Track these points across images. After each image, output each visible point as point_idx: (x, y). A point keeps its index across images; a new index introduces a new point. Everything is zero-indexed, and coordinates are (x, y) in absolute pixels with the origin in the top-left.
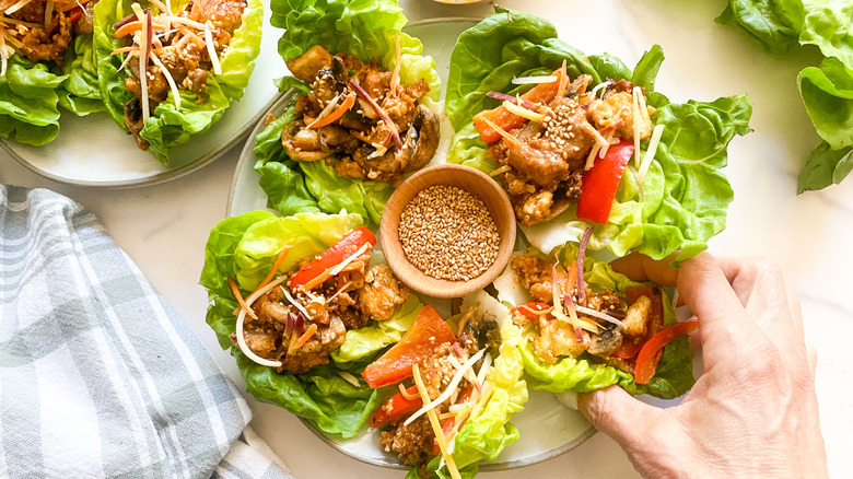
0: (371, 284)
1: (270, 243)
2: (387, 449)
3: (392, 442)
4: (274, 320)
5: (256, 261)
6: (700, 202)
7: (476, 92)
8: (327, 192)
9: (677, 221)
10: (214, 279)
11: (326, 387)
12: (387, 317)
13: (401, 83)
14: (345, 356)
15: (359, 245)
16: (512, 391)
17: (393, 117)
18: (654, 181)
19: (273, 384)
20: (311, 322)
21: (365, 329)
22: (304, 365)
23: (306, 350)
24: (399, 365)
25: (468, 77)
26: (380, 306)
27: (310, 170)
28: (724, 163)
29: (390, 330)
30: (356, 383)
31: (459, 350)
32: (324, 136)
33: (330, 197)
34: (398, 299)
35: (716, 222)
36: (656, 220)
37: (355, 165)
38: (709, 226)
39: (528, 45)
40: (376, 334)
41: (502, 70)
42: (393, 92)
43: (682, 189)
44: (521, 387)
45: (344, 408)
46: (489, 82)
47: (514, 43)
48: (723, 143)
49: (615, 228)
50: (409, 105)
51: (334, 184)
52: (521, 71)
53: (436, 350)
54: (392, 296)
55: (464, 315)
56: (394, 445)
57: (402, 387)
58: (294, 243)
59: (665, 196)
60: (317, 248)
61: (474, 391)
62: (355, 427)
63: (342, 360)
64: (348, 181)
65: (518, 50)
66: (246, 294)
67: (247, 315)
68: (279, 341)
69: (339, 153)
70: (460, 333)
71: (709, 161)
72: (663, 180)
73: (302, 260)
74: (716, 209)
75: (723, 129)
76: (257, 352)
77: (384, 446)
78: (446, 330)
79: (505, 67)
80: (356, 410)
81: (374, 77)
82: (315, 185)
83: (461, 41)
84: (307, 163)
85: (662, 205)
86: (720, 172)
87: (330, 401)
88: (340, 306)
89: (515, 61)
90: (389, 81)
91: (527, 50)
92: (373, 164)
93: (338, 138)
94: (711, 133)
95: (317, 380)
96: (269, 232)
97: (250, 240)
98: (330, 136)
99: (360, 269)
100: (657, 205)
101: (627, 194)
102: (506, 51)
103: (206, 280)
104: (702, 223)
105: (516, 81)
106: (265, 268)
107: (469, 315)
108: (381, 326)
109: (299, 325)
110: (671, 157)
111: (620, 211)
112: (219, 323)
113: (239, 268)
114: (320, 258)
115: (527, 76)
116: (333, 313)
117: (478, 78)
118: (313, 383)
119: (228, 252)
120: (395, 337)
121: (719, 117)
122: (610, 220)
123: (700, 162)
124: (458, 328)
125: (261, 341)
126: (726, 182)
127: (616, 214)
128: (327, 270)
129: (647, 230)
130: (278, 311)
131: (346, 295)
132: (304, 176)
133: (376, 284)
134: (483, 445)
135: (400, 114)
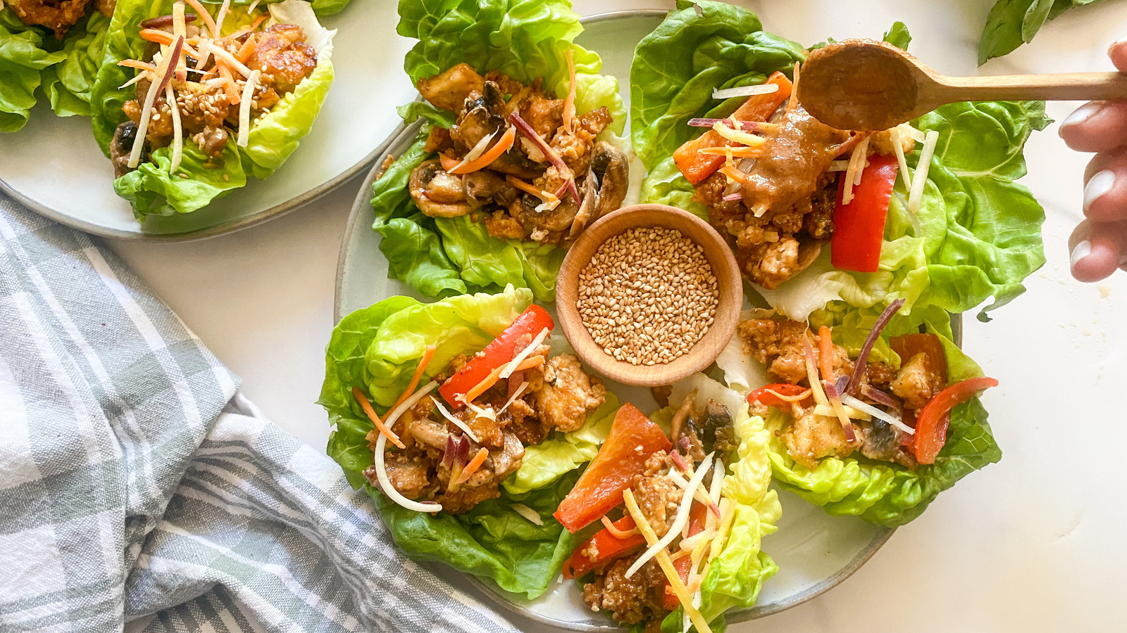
0: (552, 384)
1: (415, 341)
2: (595, 608)
3: (602, 598)
4: (427, 445)
5: (396, 366)
6: (998, 227)
7: (666, 116)
8: (472, 258)
9: (973, 256)
10: (338, 396)
11: (499, 528)
12: (577, 427)
13: (577, 114)
14: (524, 484)
15: (535, 333)
16: (761, 506)
17: (567, 159)
18: (931, 206)
19: (433, 533)
20: (480, 445)
21: (546, 444)
22: (467, 501)
23: (474, 484)
24: (603, 494)
25: (653, 99)
26: (568, 413)
27: (450, 229)
28: (1022, 171)
29: (582, 444)
30: (538, 521)
31: (680, 459)
32: (472, 185)
33: (476, 264)
34: (591, 402)
35: (1028, 253)
36: (943, 258)
37: (513, 222)
38: (1020, 259)
39: (727, 46)
40: (562, 451)
41: (695, 83)
42: (567, 127)
43: (970, 211)
44: (772, 499)
45: (524, 555)
46: (681, 101)
47: (707, 46)
48: (1017, 144)
49: (889, 276)
50: (586, 143)
51: (480, 247)
52: (721, 81)
53: (647, 463)
54: (583, 396)
55: (678, 409)
56: (605, 602)
57: (606, 521)
58: (446, 337)
59: (950, 224)
60: (476, 340)
61: (710, 516)
62: (542, 582)
63: (519, 491)
64: (502, 242)
65: (714, 54)
66: (383, 411)
67: (388, 441)
68: (432, 473)
69: (490, 206)
70: (675, 434)
71: (1002, 171)
72: (943, 204)
73: (456, 357)
74: (1025, 234)
75: (1015, 127)
76: (403, 492)
77: (590, 604)
78: (657, 433)
79: (701, 78)
80: (539, 557)
81: (541, 107)
82: (456, 250)
83: (638, 53)
84: (444, 219)
85: (947, 238)
86: (1018, 183)
87: (503, 547)
88: (513, 418)
89: (711, 69)
90: (561, 111)
91: (727, 52)
92: (540, 221)
93: (490, 187)
94: (1000, 135)
95: (485, 520)
96: (412, 325)
97: (387, 339)
98: (480, 185)
99: (538, 366)
100: (941, 238)
101: (896, 228)
102: (698, 57)
103: (329, 401)
104: (1008, 256)
105: (718, 95)
106: (408, 375)
107: (687, 407)
108: (569, 439)
109: (463, 451)
110: (946, 171)
111: (892, 252)
112: (345, 453)
113: (371, 376)
114: (482, 354)
115: (732, 87)
116: (507, 429)
117: (666, 99)
118: (480, 525)
119: (353, 354)
120: (589, 452)
121: (1007, 113)
122: (881, 265)
123: (989, 172)
124: (672, 427)
125: (410, 476)
126: (1029, 196)
127: (885, 257)
128: (494, 372)
129: (933, 274)
130: (432, 433)
131: (521, 403)
132: (440, 236)
133: (559, 383)
134: (737, 588)
135: (576, 156)
